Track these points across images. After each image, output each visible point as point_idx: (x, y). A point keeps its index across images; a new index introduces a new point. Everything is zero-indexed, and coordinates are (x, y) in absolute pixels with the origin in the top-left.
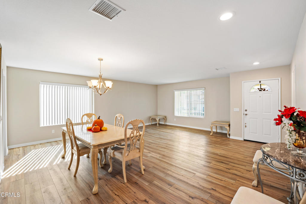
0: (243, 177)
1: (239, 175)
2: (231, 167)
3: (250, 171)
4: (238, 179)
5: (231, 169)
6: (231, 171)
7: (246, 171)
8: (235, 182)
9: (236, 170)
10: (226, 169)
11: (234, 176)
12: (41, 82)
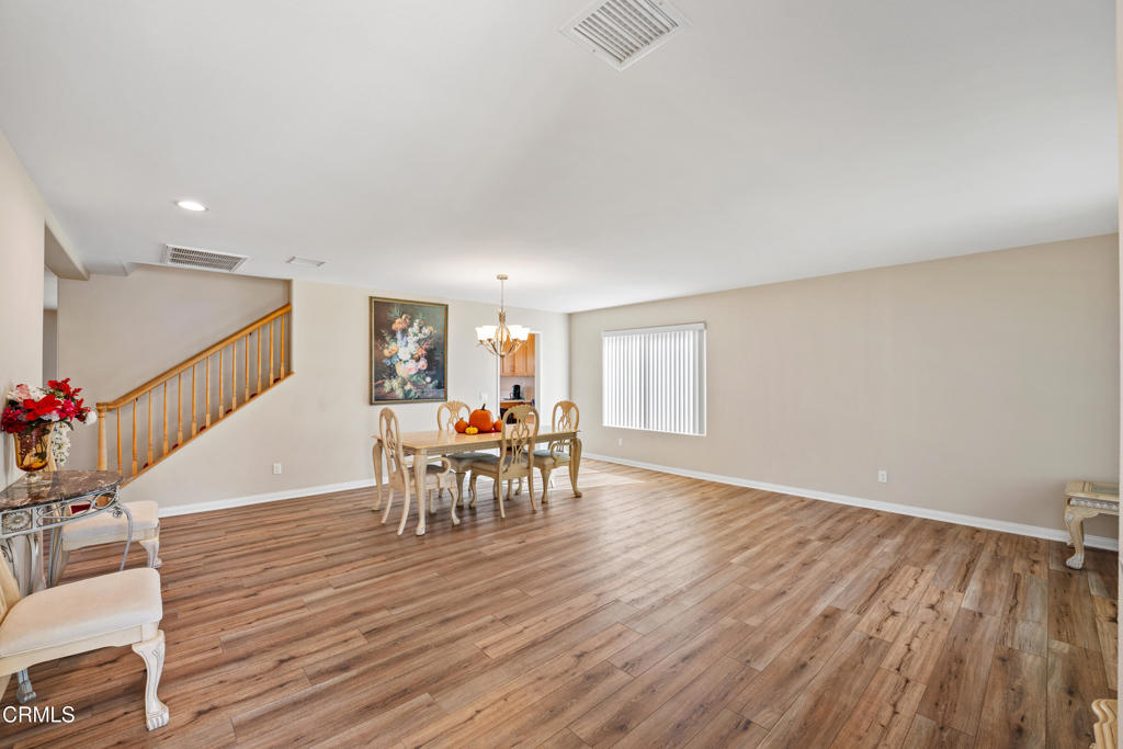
0: (210, 668)
1: (228, 668)
2: (286, 678)
3: (200, 713)
4: (220, 651)
5: (275, 668)
6: (268, 661)
7: (216, 703)
8: (223, 639)
9: (256, 677)
10: (292, 654)
11: (240, 650)
12: (603, 334)
